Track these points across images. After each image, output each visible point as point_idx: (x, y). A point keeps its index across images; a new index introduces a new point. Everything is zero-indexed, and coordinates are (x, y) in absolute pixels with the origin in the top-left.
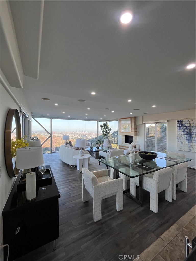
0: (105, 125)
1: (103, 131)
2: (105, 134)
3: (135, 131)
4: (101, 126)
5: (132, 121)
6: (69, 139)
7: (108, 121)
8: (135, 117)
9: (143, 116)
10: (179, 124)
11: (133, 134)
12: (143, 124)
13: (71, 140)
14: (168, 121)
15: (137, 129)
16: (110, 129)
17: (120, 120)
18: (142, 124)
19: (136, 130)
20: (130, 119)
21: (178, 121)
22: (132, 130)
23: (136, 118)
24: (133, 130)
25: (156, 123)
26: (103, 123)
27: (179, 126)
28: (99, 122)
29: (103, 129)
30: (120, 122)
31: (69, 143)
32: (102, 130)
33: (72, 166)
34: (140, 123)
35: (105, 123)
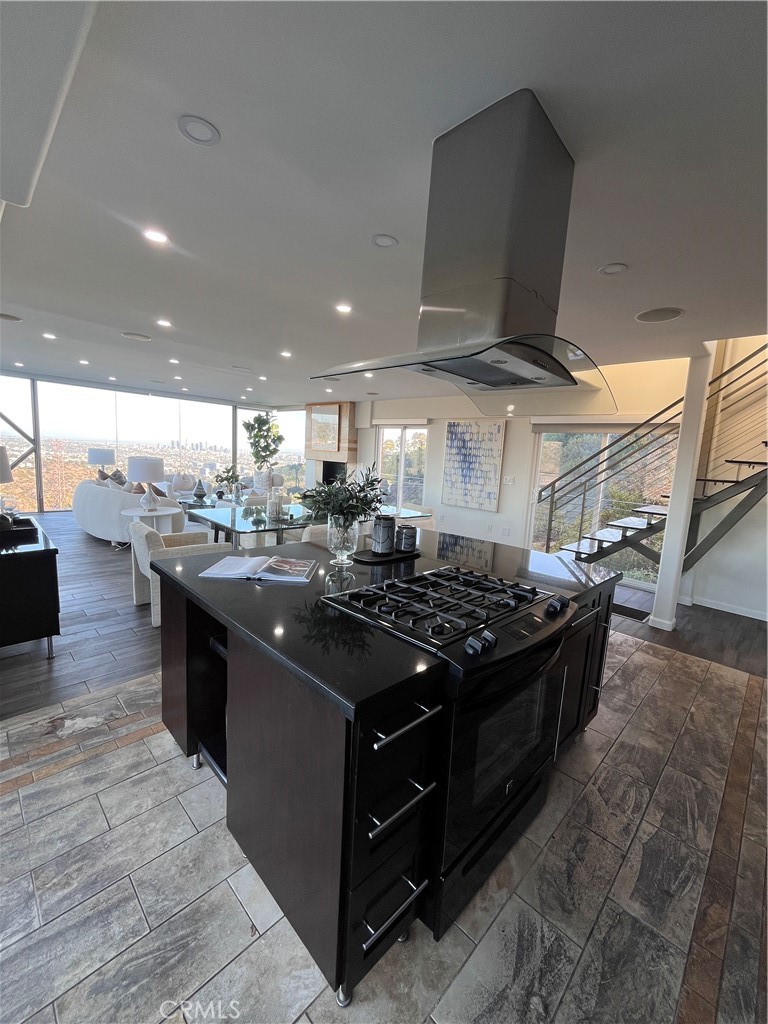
0: (261, 422)
1: (255, 445)
2: (264, 454)
3: (350, 449)
4: (249, 427)
5: (343, 414)
6: (113, 463)
7: (274, 408)
8: (351, 402)
9: (373, 403)
10: (452, 433)
11: (341, 457)
12: (372, 426)
13: (121, 465)
14: (430, 421)
15: (356, 442)
16: (280, 439)
17: (309, 407)
18: (368, 426)
19: (353, 446)
20: (337, 406)
21: (450, 425)
22: (341, 445)
23: (353, 405)
24: (345, 445)
25: (405, 427)
26: (255, 414)
27: (452, 439)
28: (239, 411)
29: (256, 436)
30: (309, 417)
31: (115, 474)
32: (252, 441)
33: (119, 543)
34: (364, 422)
35: (263, 414)
